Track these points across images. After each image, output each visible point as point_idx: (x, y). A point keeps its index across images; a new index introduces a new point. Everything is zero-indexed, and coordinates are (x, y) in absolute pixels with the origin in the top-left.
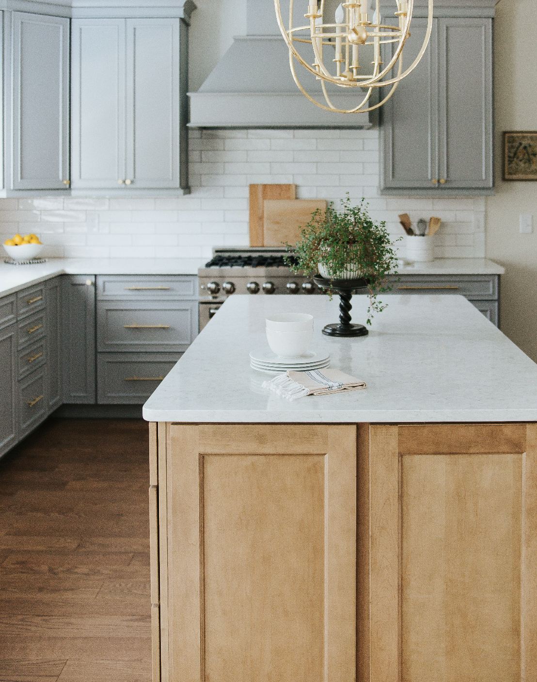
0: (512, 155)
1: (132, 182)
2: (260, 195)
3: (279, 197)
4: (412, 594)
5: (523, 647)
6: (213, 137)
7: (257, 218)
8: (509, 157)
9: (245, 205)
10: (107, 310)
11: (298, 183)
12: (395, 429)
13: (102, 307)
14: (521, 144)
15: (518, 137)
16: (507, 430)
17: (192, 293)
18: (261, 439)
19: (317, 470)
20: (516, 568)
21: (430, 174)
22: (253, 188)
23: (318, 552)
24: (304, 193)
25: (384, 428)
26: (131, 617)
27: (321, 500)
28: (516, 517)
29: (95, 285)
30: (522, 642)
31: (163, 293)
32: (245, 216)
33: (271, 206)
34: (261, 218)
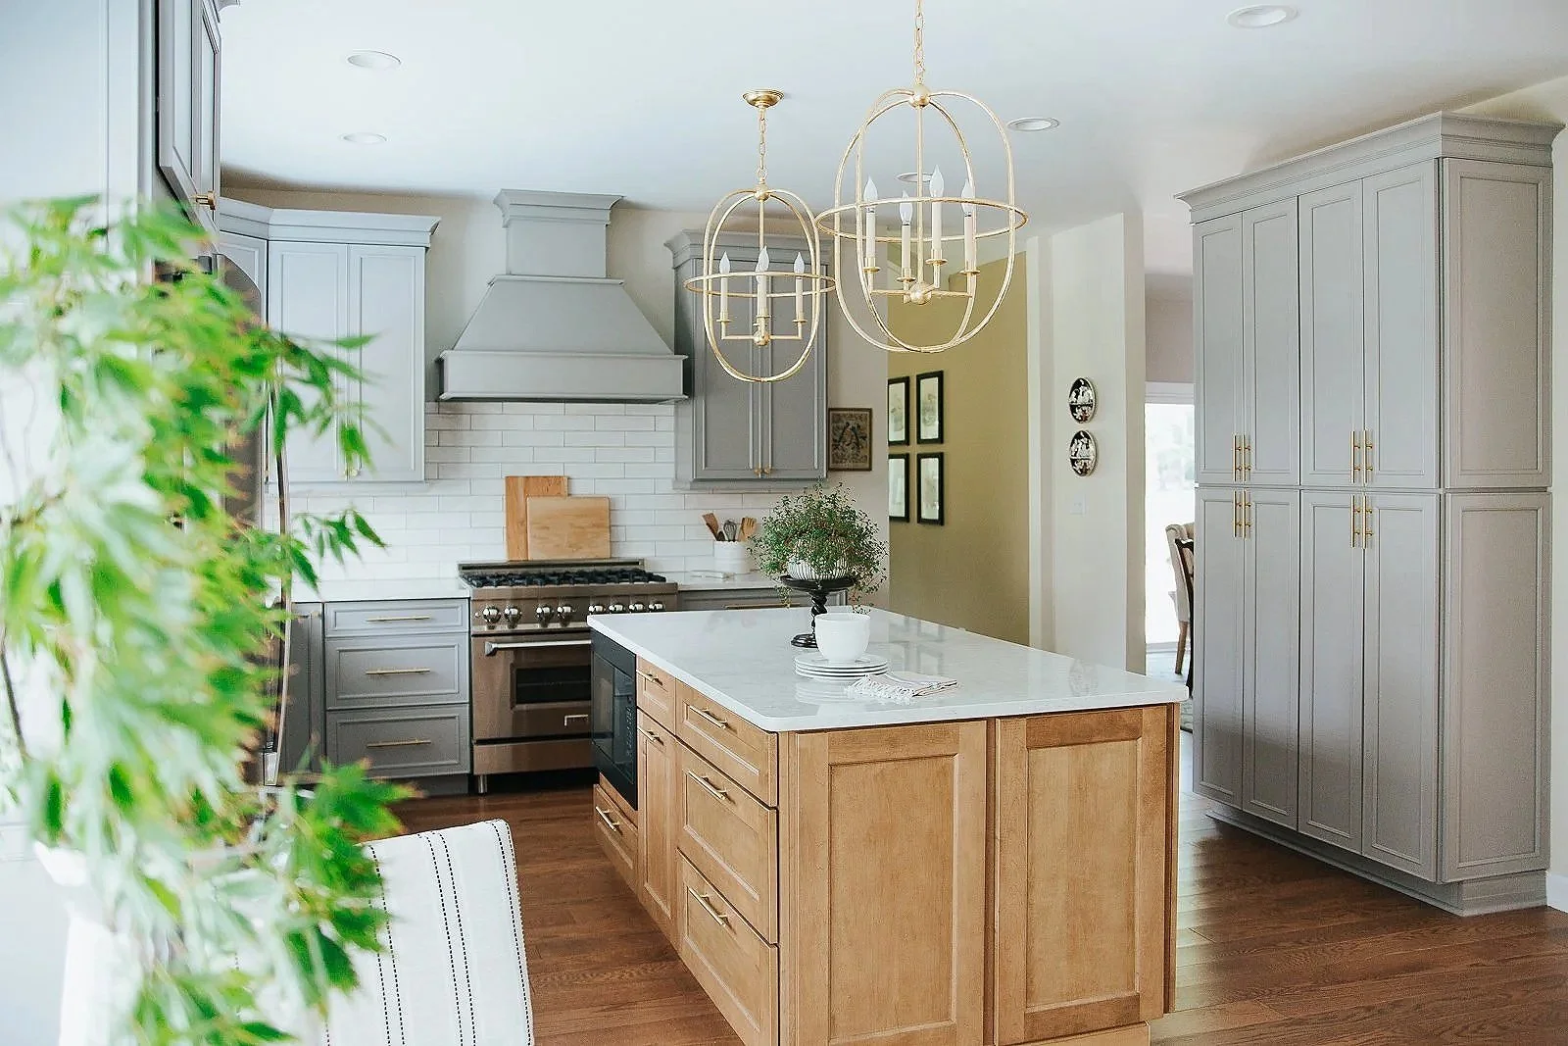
0: (837, 438)
1: (359, 473)
2: (521, 491)
3: (546, 494)
4: (1037, 899)
5: (1137, 942)
6: (457, 413)
7: (517, 523)
8: (835, 441)
9: (500, 504)
10: (340, 651)
11: (568, 474)
12: (1024, 721)
13: (333, 647)
14: (848, 424)
15: (844, 415)
16: (1125, 714)
17: (459, 623)
18: (893, 743)
19: (946, 773)
20: (1132, 860)
21: (752, 462)
22: (510, 481)
23: (947, 864)
24: (580, 488)
25: (1013, 721)
26: (600, 1008)
27: (950, 803)
28: (1132, 807)
29: (323, 616)
30: (1137, 935)
31: (421, 624)
32: (501, 519)
33: (536, 506)
34: (523, 522)
